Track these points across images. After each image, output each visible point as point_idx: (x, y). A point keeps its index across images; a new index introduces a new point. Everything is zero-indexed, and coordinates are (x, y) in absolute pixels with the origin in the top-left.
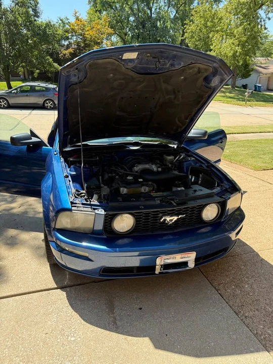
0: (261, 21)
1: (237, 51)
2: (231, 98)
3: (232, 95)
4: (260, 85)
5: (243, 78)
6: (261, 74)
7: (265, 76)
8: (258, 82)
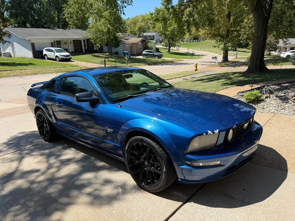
0: (120, 8)
1: (110, 29)
2: (113, 61)
3: (113, 60)
4: (127, 52)
5: (115, 48)
6: (126, 44)
7: (128, 45)
8: (125, 50)
